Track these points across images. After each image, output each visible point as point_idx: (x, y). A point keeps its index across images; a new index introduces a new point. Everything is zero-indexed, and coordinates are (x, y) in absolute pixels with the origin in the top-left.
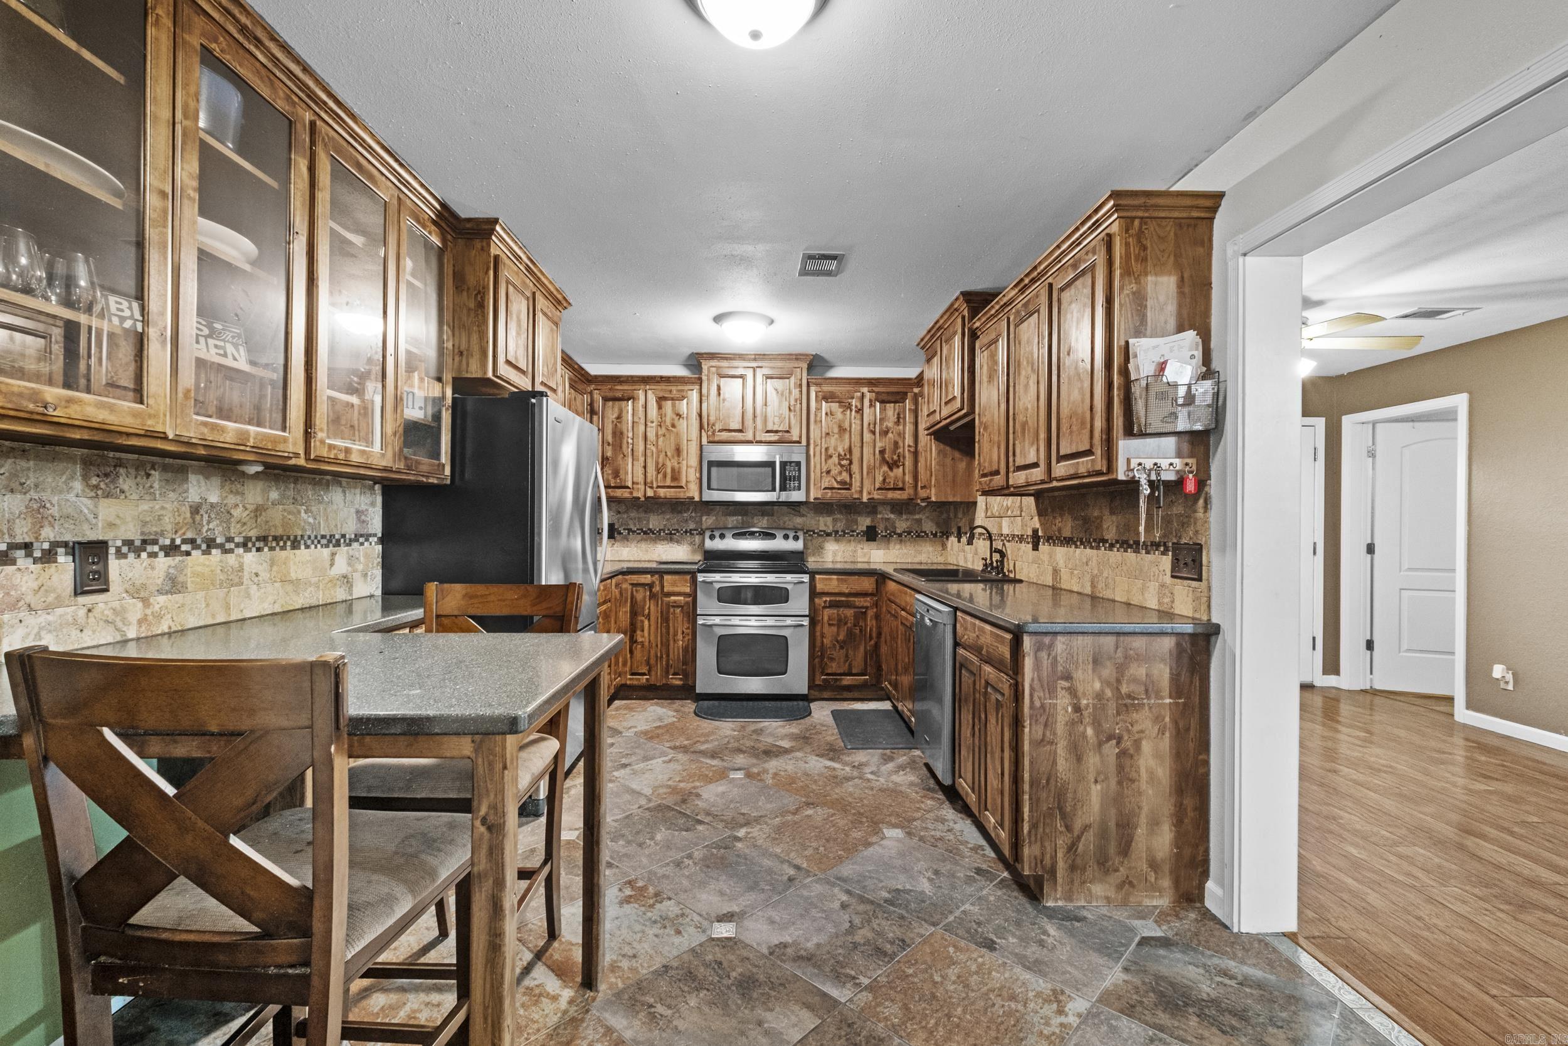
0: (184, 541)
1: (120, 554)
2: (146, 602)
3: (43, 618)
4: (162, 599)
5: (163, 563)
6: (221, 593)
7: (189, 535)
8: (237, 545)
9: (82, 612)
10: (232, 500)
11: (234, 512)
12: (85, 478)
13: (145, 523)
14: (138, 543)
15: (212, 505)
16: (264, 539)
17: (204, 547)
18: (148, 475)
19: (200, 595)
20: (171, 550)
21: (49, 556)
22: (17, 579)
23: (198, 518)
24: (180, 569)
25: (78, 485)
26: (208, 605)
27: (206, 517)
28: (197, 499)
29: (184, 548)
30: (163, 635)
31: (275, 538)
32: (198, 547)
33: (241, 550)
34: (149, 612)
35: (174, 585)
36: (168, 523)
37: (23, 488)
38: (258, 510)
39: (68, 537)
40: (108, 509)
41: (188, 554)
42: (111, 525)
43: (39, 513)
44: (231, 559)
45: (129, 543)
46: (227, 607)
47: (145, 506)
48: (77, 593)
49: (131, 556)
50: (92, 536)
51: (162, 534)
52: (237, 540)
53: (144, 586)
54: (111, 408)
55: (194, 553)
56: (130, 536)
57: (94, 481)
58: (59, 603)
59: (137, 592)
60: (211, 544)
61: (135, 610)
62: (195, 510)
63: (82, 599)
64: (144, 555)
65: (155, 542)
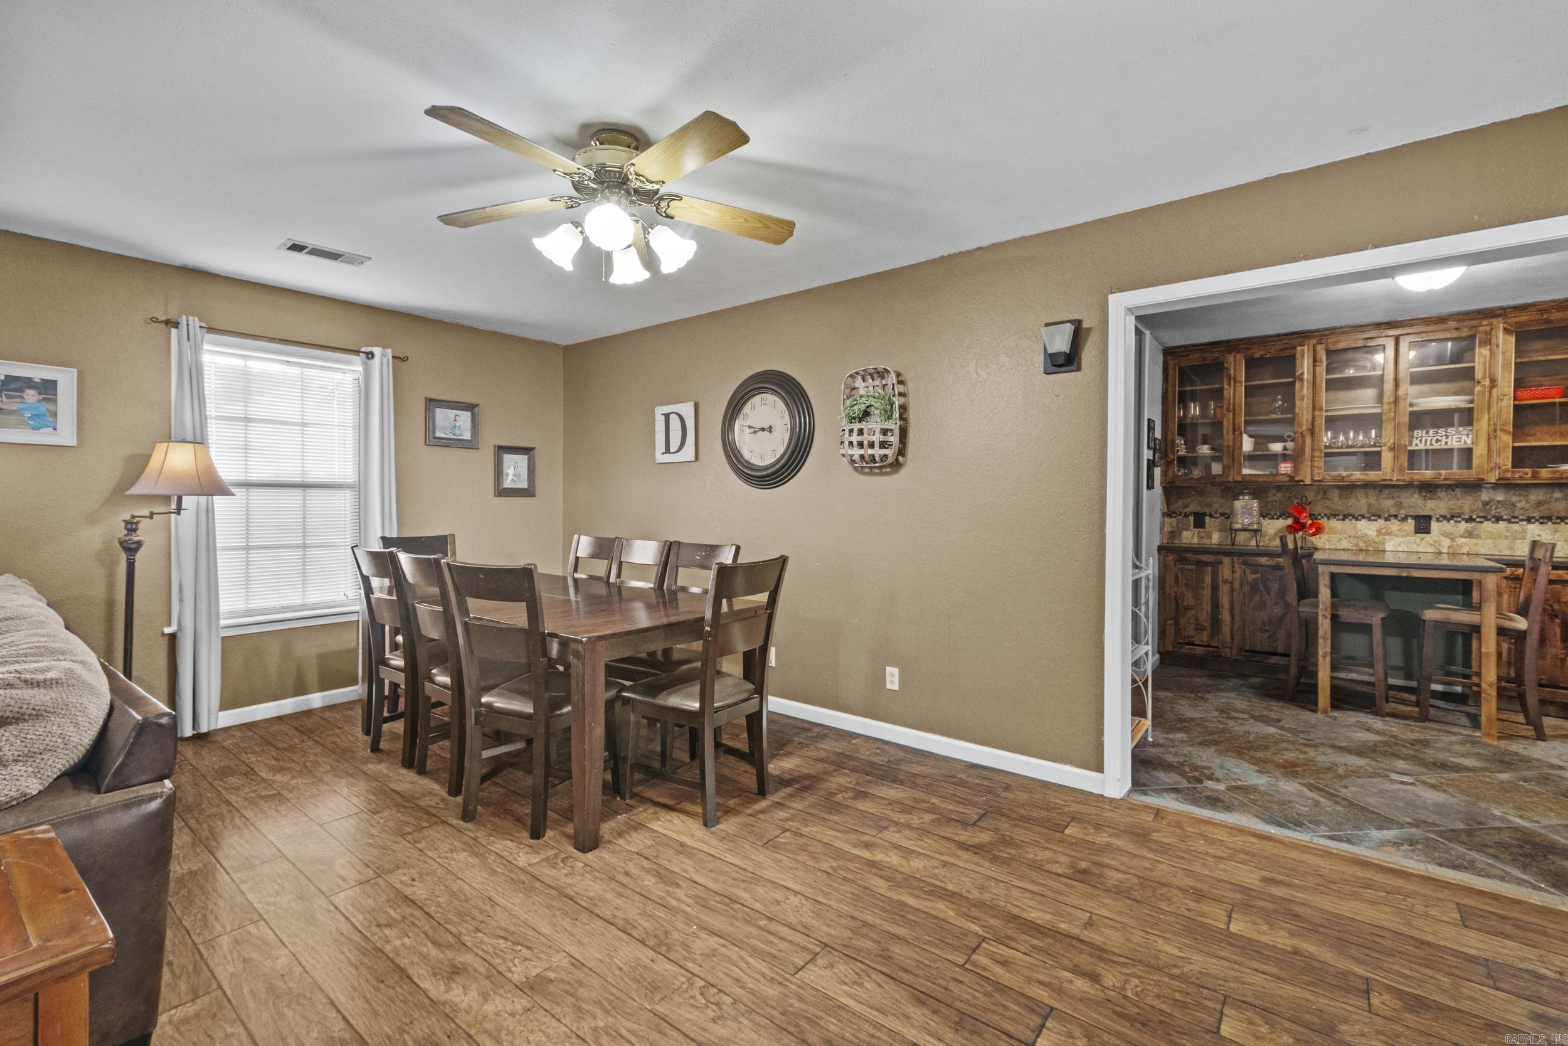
0: (1478, 517)
1: (1438, 520)
2: (1452, 540)
3: (1401, 539)
4: (1463, 540)
5: (1463, 526)
6: (1506, 542)
7: (1481, 514)
8: (1521, 520)
9: (1418, 540)
10: (1514, 499)
11: (1519, 505)
12: (1420, 493)
13: (1452, 509)
14: (1448, 517)
15: (1499, 502)
16: (1549, 518)
17: (1494, 520)
18: (1454, 490)
19: (1489, 541)
20: (1470, 520)
21: (1404, 519)
22: (1391, 526)
23: (1488, 507)
24: (1474, 529)
25: (1416, 496)
26: (1495, 546)
27: (1494, 507)
28: (1487, 499)
29: (1478, 520)
30: (1463, 554)
31: (1558, 518)
32: (1490, 520)
33: (1525, 523)
34: (1454, 544)
35: (1470, 534)
36: (1466, 509)
37: (1393, 498)
38: (1539, 504)
39: (1411, 513)
40: (1431, 504)
41: (1482, 522)
42: (1433, 510)
43: (1399, 506)
44: (1516, 527)
45: (1444, 517)
46: (1512, 549)
47: (1451, 503)
48: (1416, 533)
49: (1445, 522)
50: (1423, 513)
51: (1463, 513)
52: (1521, 517)
53: (1451, 534)
54: (1367, 475)
55: (1485, 522)
56: (1443, 514)
57: (1424, 494)
58: (1408, 535)
59: (1446, 535)
60: (1498, 519)
61: (1446, 543)
62: (1486, 504)
63: (1418, 535)
64: (1452, 522)
65: (1460, 517)
